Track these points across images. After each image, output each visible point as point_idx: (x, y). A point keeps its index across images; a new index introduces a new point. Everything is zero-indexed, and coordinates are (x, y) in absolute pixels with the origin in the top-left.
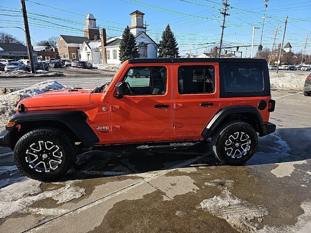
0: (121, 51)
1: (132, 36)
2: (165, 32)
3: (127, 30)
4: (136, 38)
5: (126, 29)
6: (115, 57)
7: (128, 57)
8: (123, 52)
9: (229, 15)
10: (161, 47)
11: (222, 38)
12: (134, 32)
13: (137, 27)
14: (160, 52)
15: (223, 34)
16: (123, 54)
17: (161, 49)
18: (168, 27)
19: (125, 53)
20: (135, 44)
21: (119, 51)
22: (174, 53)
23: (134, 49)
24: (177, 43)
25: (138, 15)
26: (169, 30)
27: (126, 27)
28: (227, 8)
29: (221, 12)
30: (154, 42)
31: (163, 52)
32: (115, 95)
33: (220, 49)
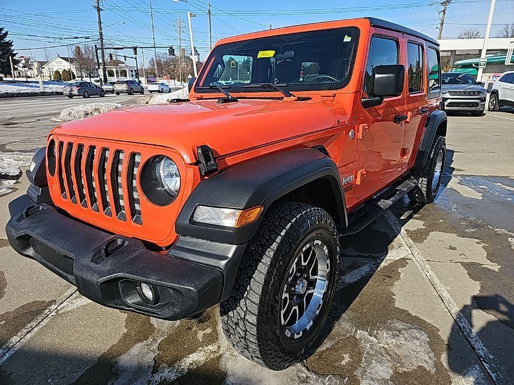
11: (101, 29)
15: (101, 22)
22: (5, 54)
32: (363, 100)
33: (102, 49)
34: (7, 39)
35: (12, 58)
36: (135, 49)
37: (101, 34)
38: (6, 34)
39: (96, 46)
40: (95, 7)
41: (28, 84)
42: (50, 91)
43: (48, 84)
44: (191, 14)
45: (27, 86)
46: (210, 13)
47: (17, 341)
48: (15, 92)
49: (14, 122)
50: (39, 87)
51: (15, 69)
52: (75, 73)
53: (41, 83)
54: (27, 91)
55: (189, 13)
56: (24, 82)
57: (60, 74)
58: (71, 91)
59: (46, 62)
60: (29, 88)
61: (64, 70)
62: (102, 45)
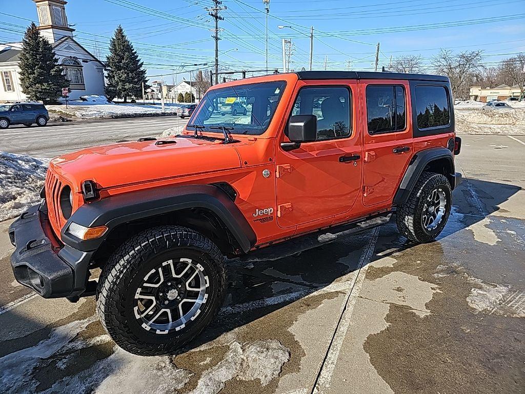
0: (24, 74)
1: (46, 43)
2: (114, 39)
3: (33, 33)
4: (55, 47)
5: (30, 29)
6: (9, 86)
7: (43, 87)
8: (31, 76)
9: (223, 19)
10: (110, 68)
11: (217, 56)
12: (48, 35)
13: (53, 27)
14: (109, 77)
15: (217, 50)
16: (31, 80)
17: (113, 72)
18: (120, 31)
19: (35, 79)
20: (56, 60)
21: (20, 73)
22: (139, 80)
23: (54, 70)
24: (141, 61)
25: (52, 3)
26: (123, 36)
27: (30, 26)
28: (218, 8)
29: (210, 13)
30: (93, 56)
31: (116, 77)
32: (282, 144)
33: (217, 74)
34: (142, 69)
35: (144, 84)
36: (244, 73)
37: (217, 60)
38: (142, 64)
39: (211, 71)
40: (214, 37)
41: (154, 106)
42: (169, 112)
43: (169, 106)
44: (285, 41)
45: (153, 107)
46: (312, 36)
47: (11, 305)
48: (143, 112)
49: (127, 140)
50: (161, 108)
51: (146, 93)
52: (195, 96)
53: (163, 104)
54: (151, 112)
55: (283, 40)
56: (152, 104)
57: (183, 97)
58: (183, 112)
59: (173, 86)
60: (154, 109)
61: (187, 93)
62: (217, 70)
